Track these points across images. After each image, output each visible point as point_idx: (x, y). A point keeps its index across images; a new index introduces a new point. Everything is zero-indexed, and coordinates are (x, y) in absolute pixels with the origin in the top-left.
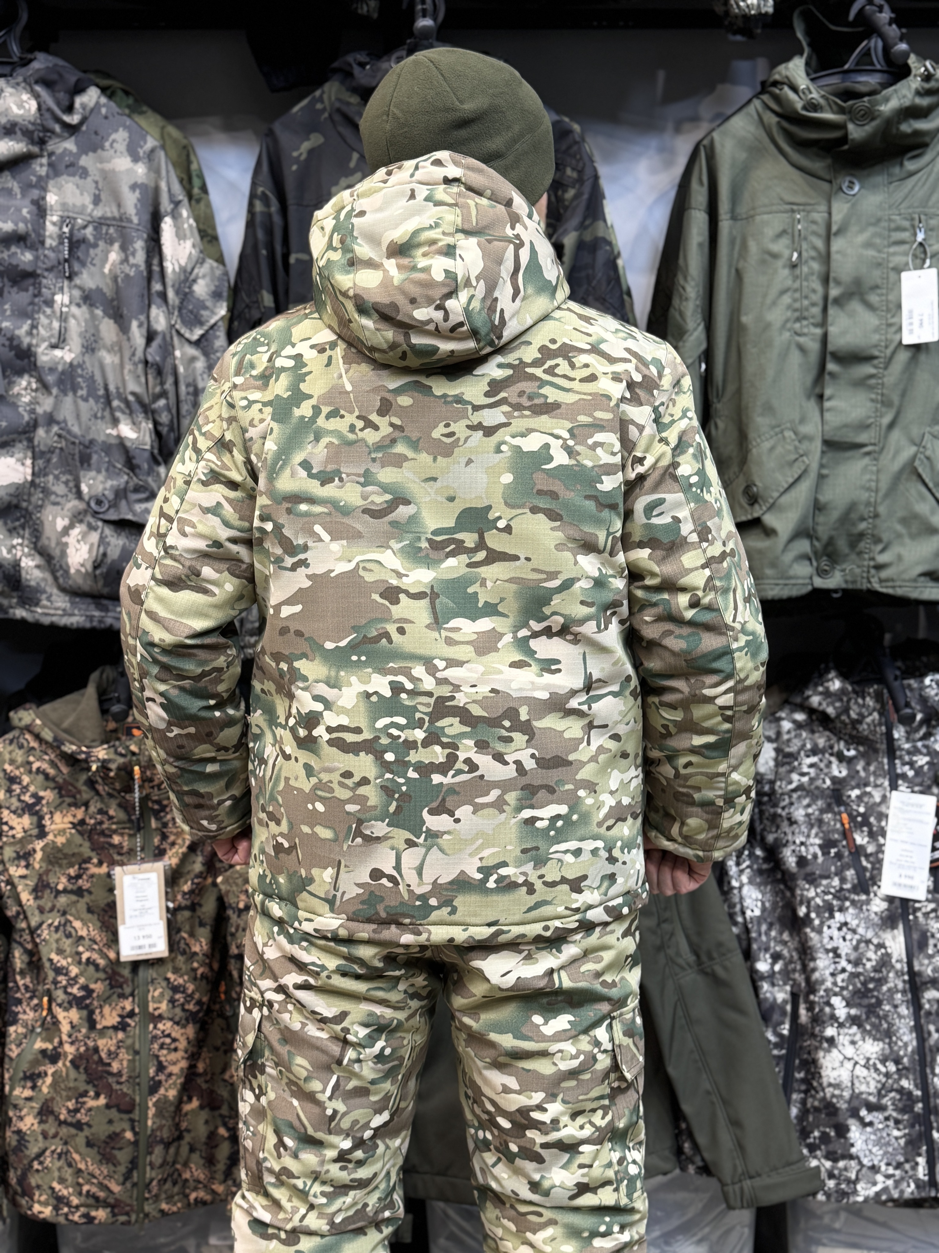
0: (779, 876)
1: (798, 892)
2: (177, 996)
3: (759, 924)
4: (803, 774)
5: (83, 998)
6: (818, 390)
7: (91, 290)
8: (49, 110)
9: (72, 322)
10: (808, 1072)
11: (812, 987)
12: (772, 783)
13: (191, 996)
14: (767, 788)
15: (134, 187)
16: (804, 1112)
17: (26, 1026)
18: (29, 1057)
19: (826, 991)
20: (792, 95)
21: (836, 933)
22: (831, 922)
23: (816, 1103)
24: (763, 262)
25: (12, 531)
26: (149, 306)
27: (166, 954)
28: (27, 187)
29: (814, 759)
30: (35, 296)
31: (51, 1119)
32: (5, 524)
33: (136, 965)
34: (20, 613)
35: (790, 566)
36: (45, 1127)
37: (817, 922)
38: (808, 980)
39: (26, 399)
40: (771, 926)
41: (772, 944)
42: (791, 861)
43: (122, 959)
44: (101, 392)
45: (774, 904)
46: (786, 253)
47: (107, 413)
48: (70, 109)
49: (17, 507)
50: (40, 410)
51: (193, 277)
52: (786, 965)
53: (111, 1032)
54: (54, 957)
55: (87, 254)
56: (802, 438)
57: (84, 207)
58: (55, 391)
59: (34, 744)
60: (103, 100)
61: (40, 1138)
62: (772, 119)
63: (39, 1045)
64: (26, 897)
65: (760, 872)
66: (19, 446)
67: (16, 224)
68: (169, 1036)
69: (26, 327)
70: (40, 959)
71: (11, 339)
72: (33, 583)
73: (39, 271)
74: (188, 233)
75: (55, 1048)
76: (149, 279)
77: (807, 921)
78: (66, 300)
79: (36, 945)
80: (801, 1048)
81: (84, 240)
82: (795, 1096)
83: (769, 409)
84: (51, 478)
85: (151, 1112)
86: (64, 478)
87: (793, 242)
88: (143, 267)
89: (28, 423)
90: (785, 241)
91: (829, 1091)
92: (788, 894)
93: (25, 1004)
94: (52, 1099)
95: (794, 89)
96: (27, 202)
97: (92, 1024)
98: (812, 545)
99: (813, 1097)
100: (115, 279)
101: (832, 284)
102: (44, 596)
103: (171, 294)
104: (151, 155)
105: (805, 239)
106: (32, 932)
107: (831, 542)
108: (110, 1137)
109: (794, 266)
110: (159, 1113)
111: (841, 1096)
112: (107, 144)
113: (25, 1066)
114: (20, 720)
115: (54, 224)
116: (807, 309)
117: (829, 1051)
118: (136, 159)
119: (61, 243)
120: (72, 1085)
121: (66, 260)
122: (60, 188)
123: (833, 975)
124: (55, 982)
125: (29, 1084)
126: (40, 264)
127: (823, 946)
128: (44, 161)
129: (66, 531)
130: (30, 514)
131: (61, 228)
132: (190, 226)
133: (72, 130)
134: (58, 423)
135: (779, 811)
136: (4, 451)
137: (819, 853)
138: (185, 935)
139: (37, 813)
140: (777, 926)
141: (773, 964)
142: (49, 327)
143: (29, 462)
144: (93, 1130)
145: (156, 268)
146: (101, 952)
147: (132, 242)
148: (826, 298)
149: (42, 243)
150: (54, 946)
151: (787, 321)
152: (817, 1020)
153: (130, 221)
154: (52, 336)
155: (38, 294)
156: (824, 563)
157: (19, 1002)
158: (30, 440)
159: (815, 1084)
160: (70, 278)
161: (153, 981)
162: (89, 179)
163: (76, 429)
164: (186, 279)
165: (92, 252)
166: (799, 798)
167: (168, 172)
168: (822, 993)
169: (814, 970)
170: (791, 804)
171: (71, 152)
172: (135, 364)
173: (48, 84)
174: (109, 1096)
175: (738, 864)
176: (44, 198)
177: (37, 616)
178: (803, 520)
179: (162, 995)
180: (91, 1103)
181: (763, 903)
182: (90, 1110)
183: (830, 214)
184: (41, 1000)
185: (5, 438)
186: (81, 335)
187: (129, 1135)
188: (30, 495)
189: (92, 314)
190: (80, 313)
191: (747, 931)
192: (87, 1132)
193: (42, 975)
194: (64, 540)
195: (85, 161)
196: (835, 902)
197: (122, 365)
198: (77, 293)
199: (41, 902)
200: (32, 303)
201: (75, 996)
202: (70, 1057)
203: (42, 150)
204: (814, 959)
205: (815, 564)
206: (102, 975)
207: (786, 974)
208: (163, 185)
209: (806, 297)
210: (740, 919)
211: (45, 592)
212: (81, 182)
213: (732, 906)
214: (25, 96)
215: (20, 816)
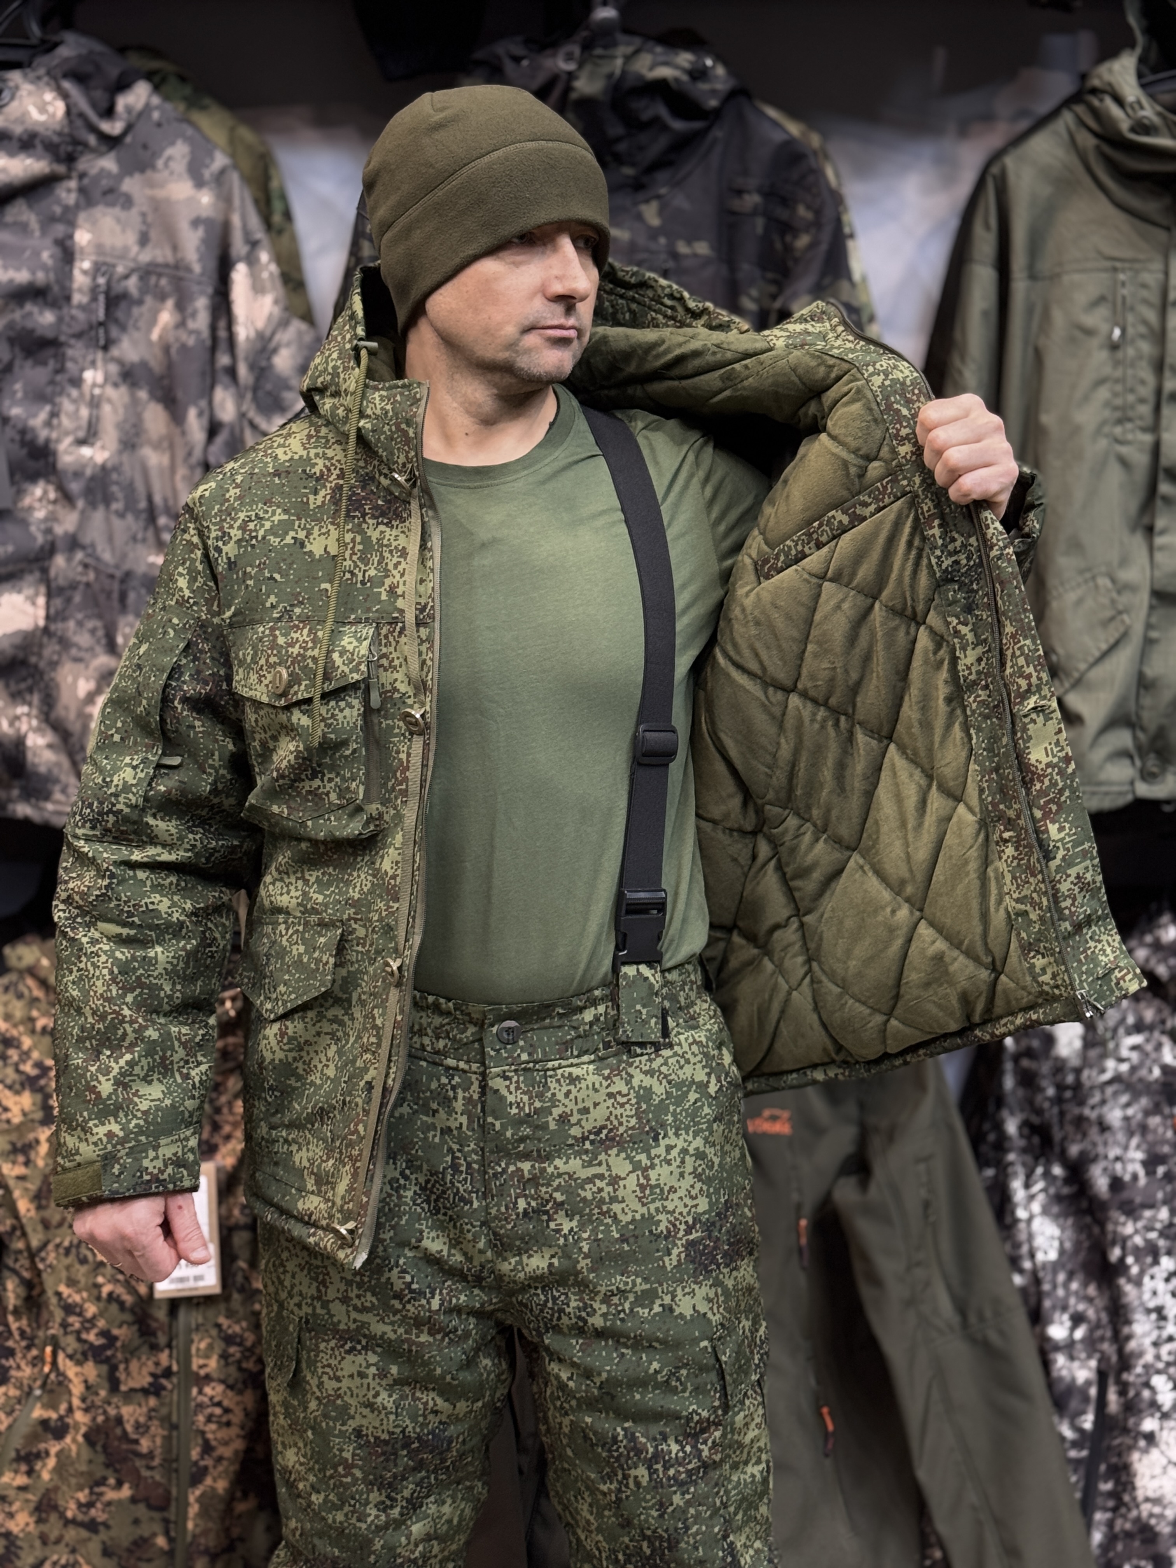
0: (1084, 1204)
1: (1110, 1227)
2: (232, 1350)
3: (1055, 1272)
4: (1121, 1060)
5: (103, 1348)
6: (1146, 520)
7: (133, 365)
8: (81, 115)
9: (107, 408)
10: (1117, 1482)
11: (1125, 1362)
12: (1078, 1071)
13: (251, 1350)
14: (1070, 1079)
15: (196, 222)
16: (1111, 1538)
17: (20, 1387)
18: (23, 1429)
19: (1146, 1367)
20: (1115, 111)
21: (1161, 1286)
22: (1155, 1270)
23: (1128, 1526)
24: (1072, 340)
25: (16, 697)
26: (212, 387)
27: (217, 1290)
28: (49, 220)
29: (1137, 1039)
30: (58, 371)
31: (53, 1517)
32: (7, 686)
33: (175, 1304)
34: (23, 810)
35: (1101, 768)
36: (44, 1528)
37: (1135, 1270)
38: (1120, 1352)
39: (40, 514)
40: (1071, 1276)
41: (1072, 1301)
42: (1101, 1183)
43: (157, 1295)
44: (143, 504)
45: (1077, 1245)
46: (1104, 328)
47: (150, 534)
48: (109, 112)
49: (24, 663)
50: (59, 530)
51: (273, 344)
52: (1091, 1331)
53: (140, 1396)
54: (63, 1289)
55: (129, 314)
56: (1123, 588)
57: (126, 249)
58: (80, 504)
59: (38, 993)
60: (156, 100)
61: (38, 1543)
62: (1088, 141)
63: (38, 1413)
64: (24, 1206)
65: (1058, 1198)
66: (30, 578)
67: (33, 273)
68: (219, 1404)
69: (43, 415)
70: (43, 1292)
71: (23, 431)
72: (43, 769)
73: (63, 338)
74: (268, 285)
75: (61, 1418)
76: (213, 349)
77: (1121, 1268)
78: (99, 377)
79: (39, 1273)
80: (1109, 1448)
81: (124, 296)
82: (1099, 1516)
83: (1076, 546)
84: (71, 624)
85: (194, 1509)
86: (91, 624)
87: (1114, 312)
88: (206, 333)
89: (42, 548)
90: (1103, 311)
91: (1146, 1508)
92: (1096, 1230)
93: (19, 1355)
94: (56, 1489)
95: (1119, 101)
96: (48, 241)
97: (114, 1384)
98: (1135, 738)
99: (1124, 1517)
100: (166, 349)
101: (1167, 373)
102: (57, 788)
103: (243, 370)
104: (220, 177)
105: (1132, 309)
106: (32, 1255)
107: (1161, 734)
108: (135, 1543)
109: (1114, 347)
110: (204, 1513)
111: (1161, 1516)
112: (160, 163)
113: (17, 1441)
114: (20, 958)
115: (85, 272)
116: (1132, 407)
117: (1146, 1451)
118: (199, 184)
119: (94, 299)
120: (83, 1468)
121: (101, 324)
122: (94, 222)
123: (1156, 1344)
124: (64, 1325)
125: (24, 1468)
126: (64, 328)
127: (1142, 1304)
128: (73, 184)
129: (90, 698)
130: (41, 674)
131: (94, 278)
132: (271, 274)
133: (111, 142)
134: (83, 548)
135: (1087, 1112)
136: (7, 586)
137: (1141, 1172)
138: (242, 1264)
139: (41, 1090)
140: (1080, 1276)
141: (1073, 1329)
142: (76, 415)
143: (41, 601)
144: (113, 1533)
145: (222, 334)
146: (127, 1284)
147: (191, 299)
148: (1159, 392)
149: (68, 298)
150: (64, 1274)
151: (1104, 423)
152: (1132, 1408)
153: (189, 269)
154: (78, 428)
155: (61, 370)
156: (1152, 763)
157: (11, 1353)
158: (45, 571)
159: (1126, 1498)
160: (105, 348)
161: (197, 1329)
162: (134, 211)
163: (107, 556)
164: (263, 350)
165: (136, 311)
166: (1116, 1094)
167: (242, 200)
168: (1139, 1370)
169: (1129, 1337)
170: (1103, 1102)
171: (109, 174)
172: (192, 468)
173: (80, 78)
174: (135, 1486)
175: (1027, 1186)
176: (71, 237)
177: (46, 815)
178: (1122, 702)
179: (210, 1347)
180: (111, 1495)
181: (1061, 1243)
182: (109, 1504)
183: (1166, 273)
184: (43, 1351)
185: (10, 568)
186: (119, 426)
187: (161, 1541)
188: (41, 646)
189: (133, 397)
190: (118, 395)
191: (1036, 1280)
192: (103, 1535)
193: (45, 1315)
194: (89, 709)
195: (130, 185)
196: (1162, 1243)
197: (173, 468)
198: (114, 368)
199: (47, 1214)
200: (52, 382)
201: (91, 1345)
202: (83, 1430)
203: (70, 169)
204: (1129, 1322)
205: (1138, 763)
206: (128, 1317)
207: (1091, 1343)
208: (236, 220)
209: (1132, 390)
210: (1027, 1265)
211: (57, 781)
212: (123, 215)
213: (1017, 1245)
214: (49, 96)
215: (18, 1093)
